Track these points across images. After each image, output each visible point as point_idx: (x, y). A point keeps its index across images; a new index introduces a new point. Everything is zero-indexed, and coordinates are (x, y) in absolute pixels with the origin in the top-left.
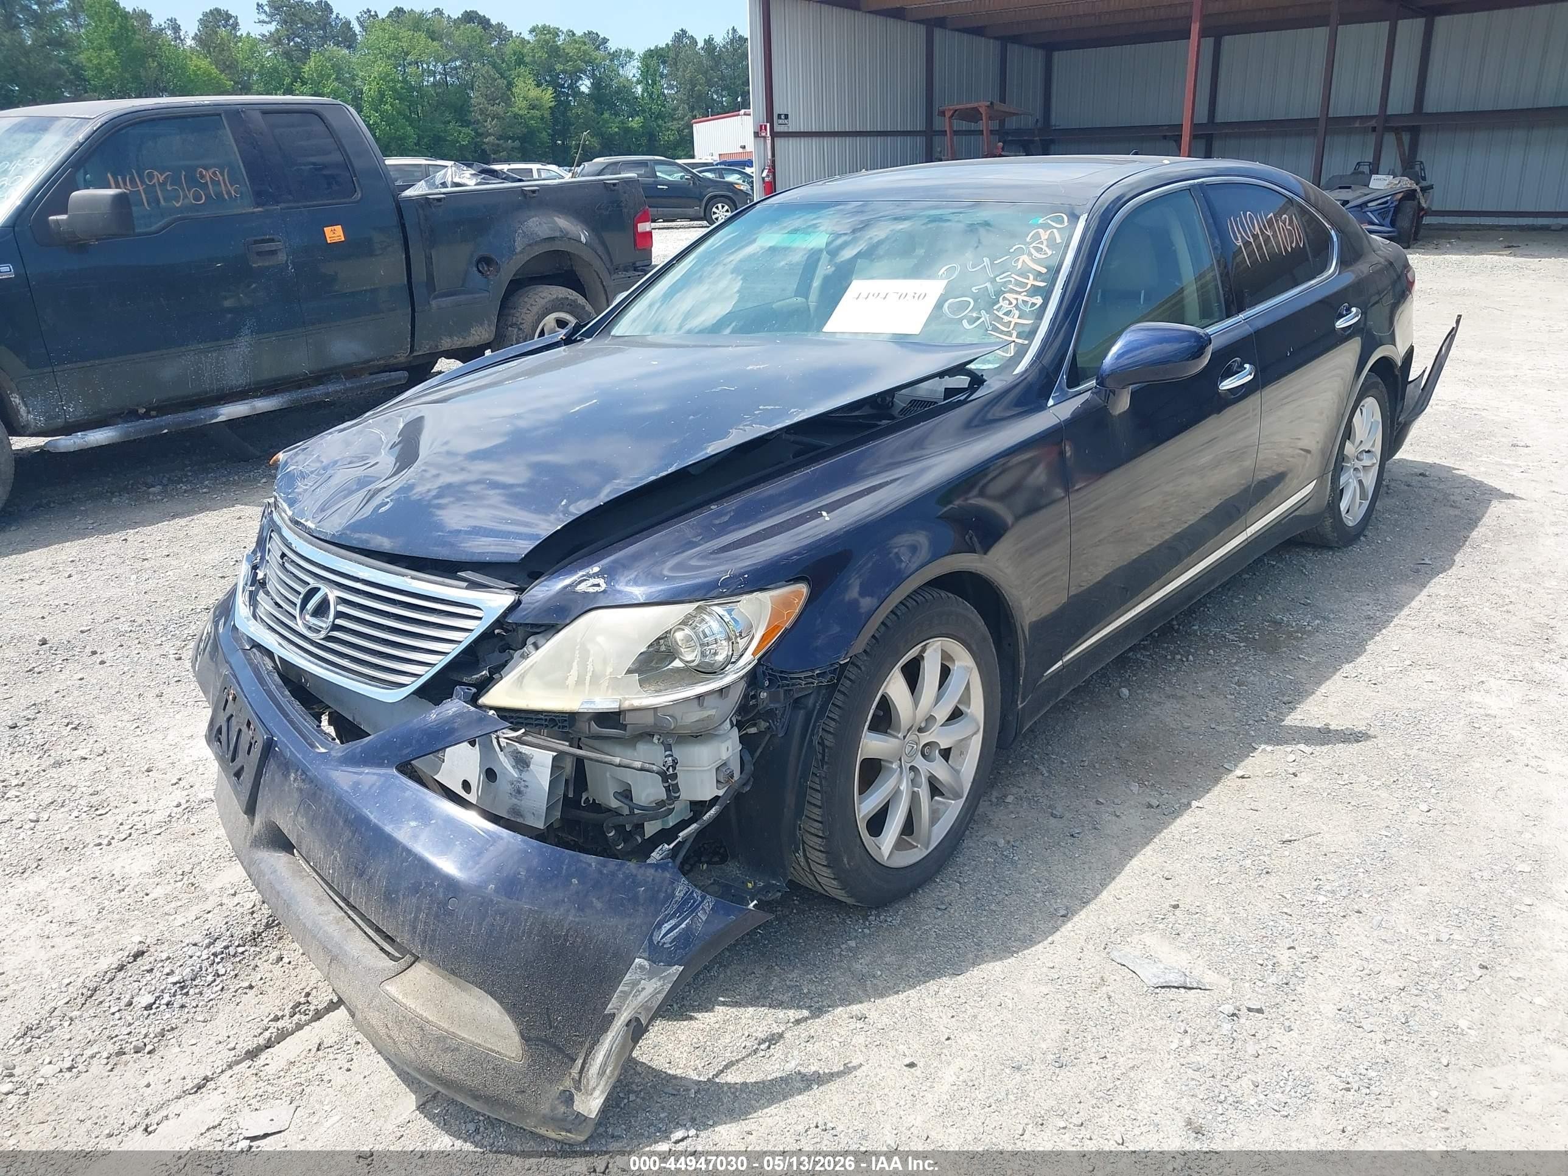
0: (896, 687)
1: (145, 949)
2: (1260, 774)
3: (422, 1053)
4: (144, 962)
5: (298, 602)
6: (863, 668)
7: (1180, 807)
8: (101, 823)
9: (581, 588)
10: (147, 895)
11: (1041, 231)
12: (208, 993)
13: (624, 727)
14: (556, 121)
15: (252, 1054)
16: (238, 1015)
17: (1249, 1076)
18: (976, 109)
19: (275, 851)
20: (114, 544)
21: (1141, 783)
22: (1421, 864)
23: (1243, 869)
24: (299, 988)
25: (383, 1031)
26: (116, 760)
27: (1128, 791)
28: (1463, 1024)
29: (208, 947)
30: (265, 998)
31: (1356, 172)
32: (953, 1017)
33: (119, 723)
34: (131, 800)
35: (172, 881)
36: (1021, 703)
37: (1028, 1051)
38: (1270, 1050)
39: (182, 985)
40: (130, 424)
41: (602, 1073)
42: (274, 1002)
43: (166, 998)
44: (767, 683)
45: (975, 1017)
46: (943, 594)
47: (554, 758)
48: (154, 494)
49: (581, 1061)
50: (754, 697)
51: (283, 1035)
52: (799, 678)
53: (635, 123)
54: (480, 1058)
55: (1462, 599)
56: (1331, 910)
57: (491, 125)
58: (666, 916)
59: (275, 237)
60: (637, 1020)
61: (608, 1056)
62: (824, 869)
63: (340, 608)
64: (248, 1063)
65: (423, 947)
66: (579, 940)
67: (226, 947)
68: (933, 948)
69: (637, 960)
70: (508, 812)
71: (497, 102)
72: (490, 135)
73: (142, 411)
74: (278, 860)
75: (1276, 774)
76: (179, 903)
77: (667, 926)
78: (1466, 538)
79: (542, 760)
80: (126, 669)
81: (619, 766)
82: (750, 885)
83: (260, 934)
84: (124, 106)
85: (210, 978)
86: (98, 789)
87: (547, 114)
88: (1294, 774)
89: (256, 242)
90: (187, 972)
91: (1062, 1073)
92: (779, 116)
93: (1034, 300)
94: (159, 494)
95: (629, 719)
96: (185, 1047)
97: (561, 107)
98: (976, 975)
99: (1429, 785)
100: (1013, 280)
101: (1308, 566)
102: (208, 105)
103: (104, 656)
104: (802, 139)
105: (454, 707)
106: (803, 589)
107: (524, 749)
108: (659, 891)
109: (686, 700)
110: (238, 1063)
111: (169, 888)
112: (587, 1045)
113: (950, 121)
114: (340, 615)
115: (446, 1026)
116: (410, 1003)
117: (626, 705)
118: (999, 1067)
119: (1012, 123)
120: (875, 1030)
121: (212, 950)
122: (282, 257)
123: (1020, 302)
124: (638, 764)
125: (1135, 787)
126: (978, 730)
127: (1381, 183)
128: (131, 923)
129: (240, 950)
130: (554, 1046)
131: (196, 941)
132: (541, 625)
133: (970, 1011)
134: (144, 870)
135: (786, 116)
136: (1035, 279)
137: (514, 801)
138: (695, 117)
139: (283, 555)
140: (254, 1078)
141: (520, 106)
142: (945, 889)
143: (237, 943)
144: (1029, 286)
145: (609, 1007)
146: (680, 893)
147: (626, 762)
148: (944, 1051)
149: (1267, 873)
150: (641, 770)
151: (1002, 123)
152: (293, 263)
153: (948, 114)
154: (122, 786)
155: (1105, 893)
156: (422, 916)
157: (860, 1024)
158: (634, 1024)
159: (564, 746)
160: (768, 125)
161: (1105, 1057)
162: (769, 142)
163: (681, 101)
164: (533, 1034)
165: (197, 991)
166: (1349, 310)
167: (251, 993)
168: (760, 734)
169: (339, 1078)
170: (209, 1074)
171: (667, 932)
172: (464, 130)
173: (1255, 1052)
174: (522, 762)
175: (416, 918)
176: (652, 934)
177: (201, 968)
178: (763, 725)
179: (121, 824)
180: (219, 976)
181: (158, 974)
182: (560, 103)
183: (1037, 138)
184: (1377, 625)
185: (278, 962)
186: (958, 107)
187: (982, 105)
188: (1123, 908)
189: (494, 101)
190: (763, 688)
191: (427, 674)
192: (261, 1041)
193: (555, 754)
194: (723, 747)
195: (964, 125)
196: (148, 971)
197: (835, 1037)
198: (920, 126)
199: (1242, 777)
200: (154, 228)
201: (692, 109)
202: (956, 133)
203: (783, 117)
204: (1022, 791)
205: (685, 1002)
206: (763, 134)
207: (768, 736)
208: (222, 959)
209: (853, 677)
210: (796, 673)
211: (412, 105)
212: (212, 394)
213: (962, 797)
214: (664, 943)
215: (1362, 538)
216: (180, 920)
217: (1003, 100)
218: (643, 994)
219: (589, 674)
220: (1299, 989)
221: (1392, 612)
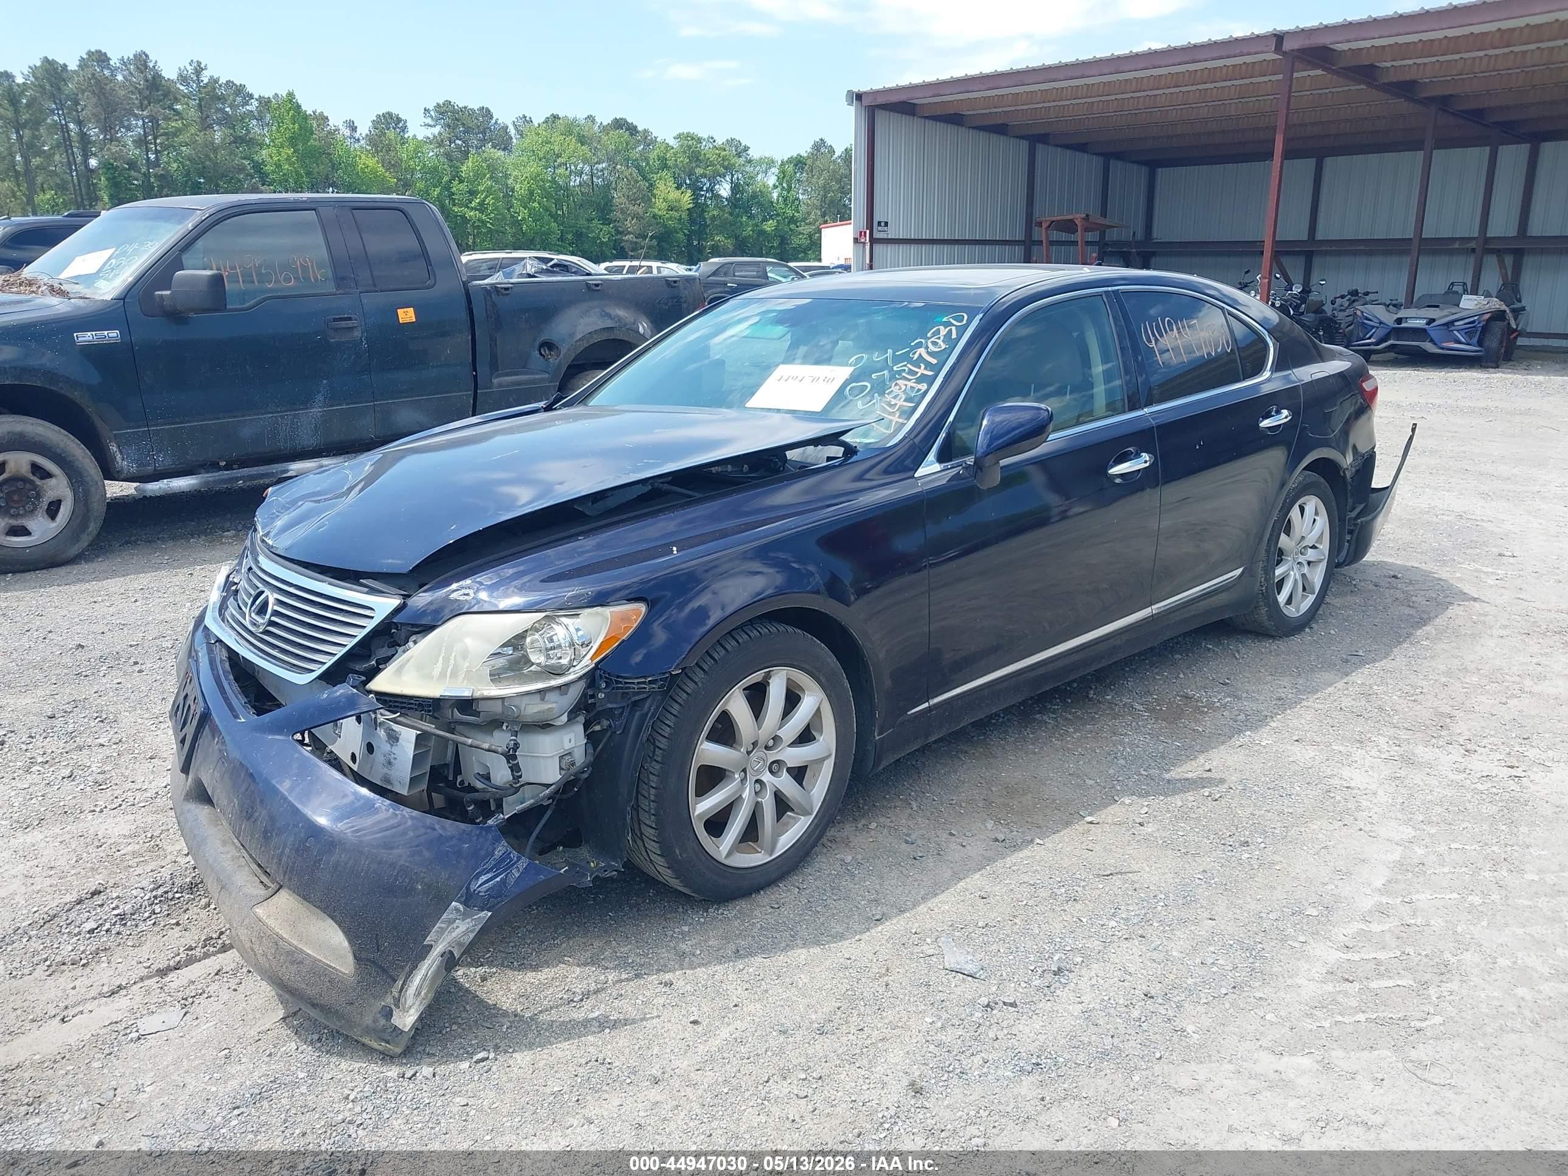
0: (737, 705)
1: (102, 890)
2: (1110, 821)
3: (274, 964)
4: (98, 900)
5: (250, 603)
6: (700, 685)
7: (1022, 843)
8: (100, 795)
9: (454, 596)
10: (119, 851)
11: (942, 328)
12: (142, 926)
13: (477, 714)
14: (692, 221)
15: (163, 972)
16: (162, 944)
17: (983, 1055)
18: (1071, 221)
19: (201, 804)
20: (181, 577)
21: (998, 821)
22: (1220, 903)
23: (1054, 896)
24: (216, 928)
25: (248, 945)
26: (128, 750)
27: (983, 827)
28: (1190, 1029)
29: (152, 891)
30: (187, 934)
31: (1450, 291)
32: (746, 989)
33: (139, 720)
34: (130, 780)
35: (141, 842)
36: (878, 735)
37: (798, 1019)
38: (1009, 1037)
39: (122, 917)
40: (210, 475)
41: (418, 994)
42: (192, 937)
43: (107, 926)
44: (604, 685)
45: (766, 991)
46: (790, 629)
47: (418, 736)
48: (227, 537)
49: (401, 983)
50: (592, 696)
51: (190, 961)
52: (633, 683)
53: (769, 226)
54: (319, 971)
55: (1375, 687)
56: (1117, 933)
57: (630, 224)
58: (484, 869)
59: (353, 316)
60: (451, 952)
61: (424, 979)
62: (659, 858)
63: (276, 608)
64: (157, 979)
65: (284, 876)
66: (407, 880)
67: (166, 892)
68: (753, 937)
69: (454, 903)
70: (381, 780)
71: (638, 202)
72: (629, 233)
73: (223, 464)
74: (202, 812)
75: (1124, 823)
76: (142, 859)
77: (484, 878)
78: (1409, 635)
79: (408, 736)
80: (158, 678)
81: (471, 746)
82: (592, 864)
83: (196, 885)
84: (231, 200)
85: (147, 915)
86: (106, 769)
87: (685, 216)
88: (1140, 824)
89: (335, 320)
90: (128, 908)
91: (821, 1039)
92: (879, 223)
93: (919, 386)
94: (231, 538)
95: (482, 707)
96: (113, 965)
97: (698, 210)
98: (781, 959)
99: (1260, 840)
100: (907, 369)
101: (1243, 651)
102: (305, 202)
103: (143, 667)
104: (901, 245)
105: (343, 690)
106: (642, 608)
107: (396, 727)
108: (481, 849)
109: (528, 693)
110: (149, 977)
111: (138, 846)
112: (407, 969)
113: (1046, 231)
114: (276, 613)
115: (295, 943)
116: (271, 922)
117: (477, 694)
118: (769, 1030)
119: (1113, 235)
120: (676, 995)
121: (154, 893)
122: (357, 334)
123: (909, 387)
124: (486, 746)
125: (990, 824)
126: (830, 755)
127: (1470, 303)
128: (99, 871)
129: (177, 895)
130: (380, 967)
131: (144, 886)
132: (421, 625)
133: (764, 986)
134: (124, 832)
135: (886, 224)
136: (925, 369)
137: (386, 770)
138: (826, 222)
139: (250, 569)
140: (159, 990)
141: (659, 206)
142: (786, 893)
143: (175, 890)
144: (919, 374)
145: (428, 938)
146: (499, 852)
147: (476, 743)
148: (729, 1015)
149: (1075, 900)
150: (489, 750)
151: (1103, 234)
152: (366, 339)
153: (1044, 225)
154: (127, 768)
155: (922, 906)
156: (287, 850)
157: (667, 989)
158: (447, 956)
159: (430, 727)
160: (868, 232)
161: (862, 1029)
162: (868, 247)
163: (815, 207)
164: (364, 955)
165: (133, 923)
166: (1278, 412)
167: (178, 929)
168: (603, 731)
169: (225, 996)
170: (124, 984)
171: (483, 883)
172: (605, 228)
173: (994, 1036)
174: (393, 738)
175: (283, 852)
176: (470, 884)
177: (141, 906)
178: (606, 723)
179: (116, 798)
180: (155, 913)
181: (107, 908)
182: (697, 205)
183: (1134, 250)
184: (1283, 704)
185: (205, 908)
186: (1054, 219)
187: (1078, 217)
188: (931, 918)
189: (635, 201)
190: (600, 691)
191: (330, 661)
192: (172, 963)
193: (419, 732)
194: (566, 739)
195: (1064, 236)
196: (99, 906)
197: (640, 997)
198: (1019, 235)
199: (1091, 823)
200: (247, 305)
201: (824, 215)
202: (1052, 243)
203: (883, 224)
204: (888, 820)
205: (525, 961)
206: (863, 240)
207: (609, 734)
208: (160, 901)
209: (689, 691)
210: (631, 678)
211: (558, 204)
212: (285, 452)
213: (811, 814)
214: (479, 892)
215: (1307, 630)
216: (139, 871)
217: (1104, 214)
218: (458, 931)
219: (451, 667)
220: (1058, 992)
221: (1304, 695)
